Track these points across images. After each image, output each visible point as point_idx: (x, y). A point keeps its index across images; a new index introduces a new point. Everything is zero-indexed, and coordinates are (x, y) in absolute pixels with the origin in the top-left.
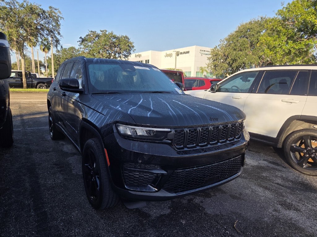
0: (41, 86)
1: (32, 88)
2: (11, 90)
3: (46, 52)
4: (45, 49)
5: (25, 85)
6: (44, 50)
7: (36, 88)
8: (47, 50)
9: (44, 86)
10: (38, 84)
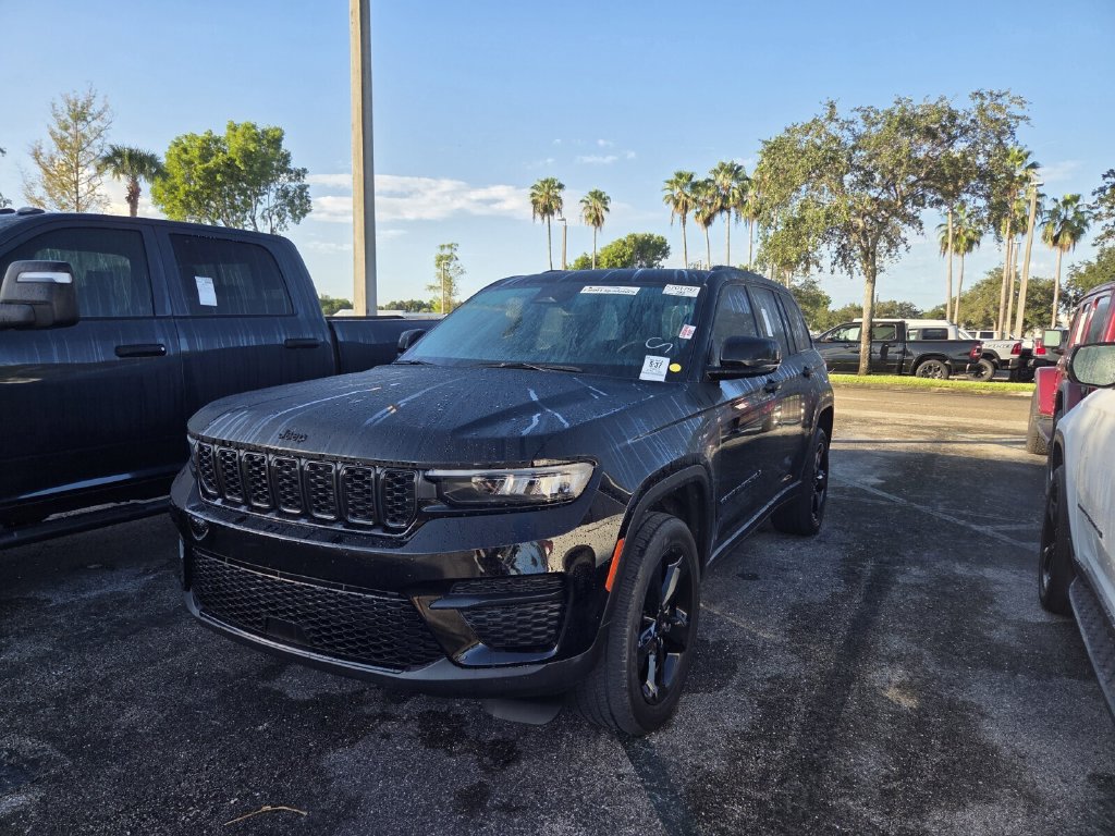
0: (930, 367)
1: (900, 374)
2: (833, 378)
3: (1062, 247)
4: (1061, 237)
5: (863, 365)
6: (1056, 240)
7: (914, 374)
8: (1068, 239)
9: (939, 369)
10: (921, 360)
